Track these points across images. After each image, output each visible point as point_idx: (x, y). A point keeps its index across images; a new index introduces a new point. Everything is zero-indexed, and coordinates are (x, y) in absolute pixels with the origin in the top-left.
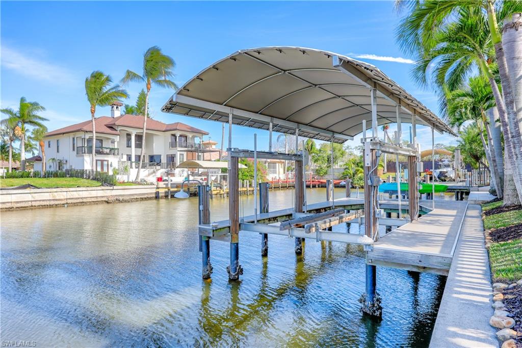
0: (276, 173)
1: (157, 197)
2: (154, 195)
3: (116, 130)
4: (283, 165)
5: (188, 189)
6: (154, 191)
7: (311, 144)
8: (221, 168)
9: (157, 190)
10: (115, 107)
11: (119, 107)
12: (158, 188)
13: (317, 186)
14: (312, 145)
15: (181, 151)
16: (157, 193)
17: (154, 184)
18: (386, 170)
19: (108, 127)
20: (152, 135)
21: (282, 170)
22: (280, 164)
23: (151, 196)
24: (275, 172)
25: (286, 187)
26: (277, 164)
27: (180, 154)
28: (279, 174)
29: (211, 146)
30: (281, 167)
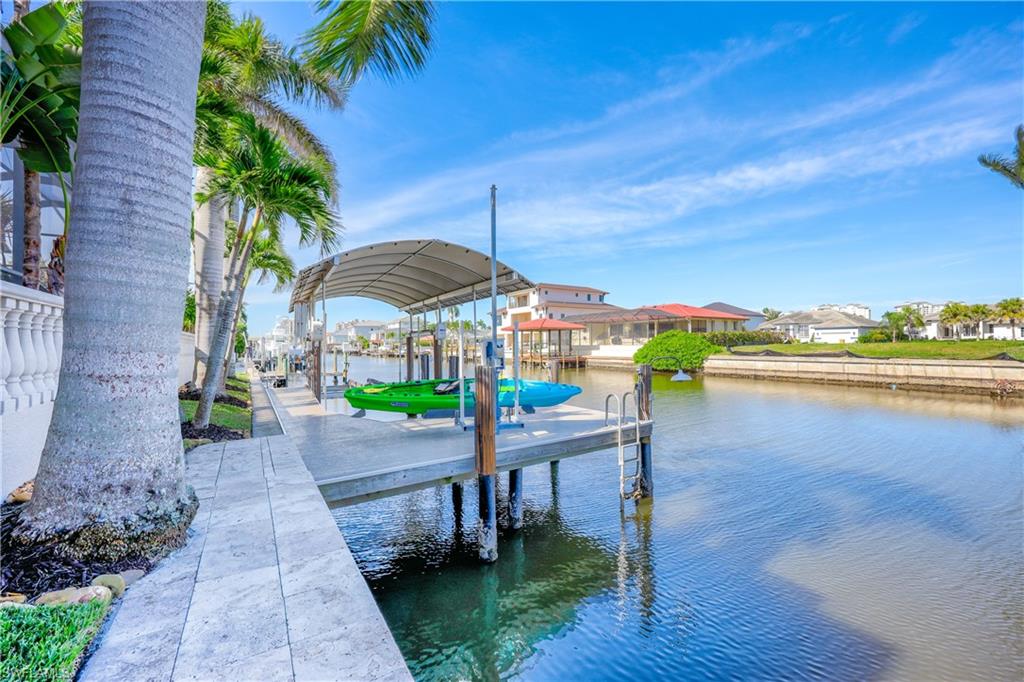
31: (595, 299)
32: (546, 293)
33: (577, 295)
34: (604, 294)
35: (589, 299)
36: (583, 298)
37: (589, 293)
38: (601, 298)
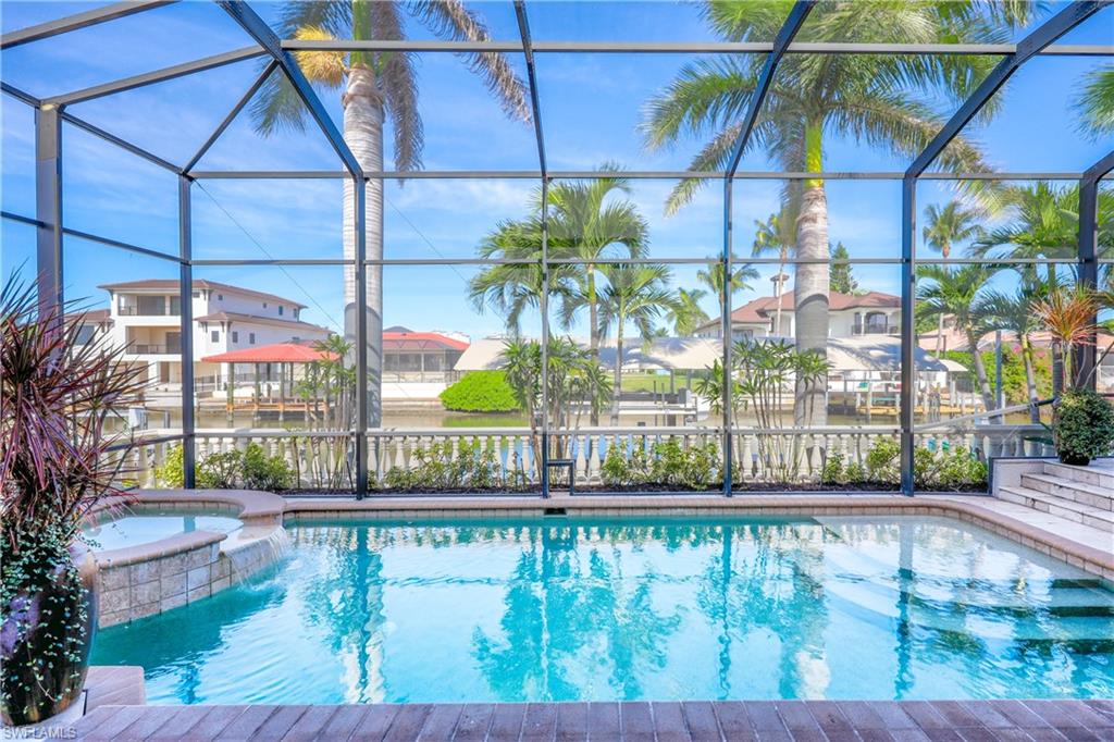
19: (759, 313)
31: (288, 314)
32: (220, 298)
33: (265, 306)
34: (300, 307)
35: (281, 313)
36: (272, 311)
37: (282, 305)
38: (296, 314)
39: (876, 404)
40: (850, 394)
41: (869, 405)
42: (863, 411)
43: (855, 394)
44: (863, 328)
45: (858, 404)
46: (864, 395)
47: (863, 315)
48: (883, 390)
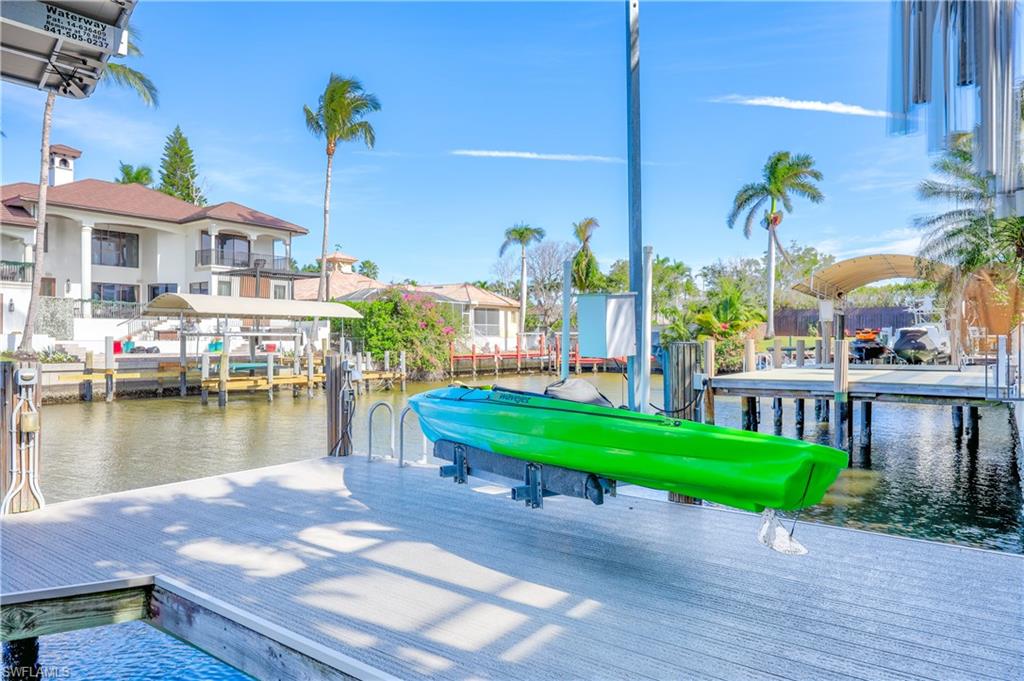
0: (497, 334)
1: (86, 396)
2: (76, 392)
3: (29, 215)
4: (517, 314)
5: (183, 374)
6: (81, 378)
7: (584, 263)
8: (330, 319)
9: (88, 377)
10: (57, 160)
11: (71, 162)
12: (89, 371)
13: (595, 368)
14: (588, 266)
15: (220, 273)
16: (87, 385)
17: (79, 361)
18: (772, 329)
19: (10, 207)
20: (155, 232)
21: (514, 328)
22: (509, 313)
23: (65, 394)
24: (495, 332)
25: (539, 368)
26: (502, 313)
27: (220, 282)
28: (506, 337)
29: (339, 266)
30: (514, 321)
39: (235, 374)
40: (192, 360)
41: (225, 376)
42: (214, 386)
43: (200, 360)
44: (213, 254)
45: (205, 375)
46: (216, 360)
47: (214, 232)
48: (247, 353)
